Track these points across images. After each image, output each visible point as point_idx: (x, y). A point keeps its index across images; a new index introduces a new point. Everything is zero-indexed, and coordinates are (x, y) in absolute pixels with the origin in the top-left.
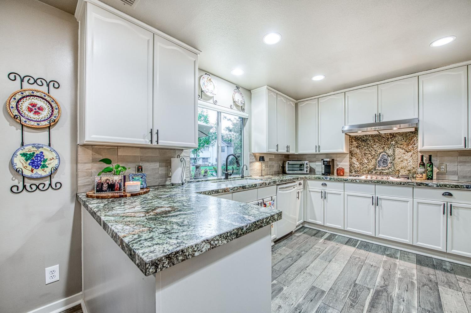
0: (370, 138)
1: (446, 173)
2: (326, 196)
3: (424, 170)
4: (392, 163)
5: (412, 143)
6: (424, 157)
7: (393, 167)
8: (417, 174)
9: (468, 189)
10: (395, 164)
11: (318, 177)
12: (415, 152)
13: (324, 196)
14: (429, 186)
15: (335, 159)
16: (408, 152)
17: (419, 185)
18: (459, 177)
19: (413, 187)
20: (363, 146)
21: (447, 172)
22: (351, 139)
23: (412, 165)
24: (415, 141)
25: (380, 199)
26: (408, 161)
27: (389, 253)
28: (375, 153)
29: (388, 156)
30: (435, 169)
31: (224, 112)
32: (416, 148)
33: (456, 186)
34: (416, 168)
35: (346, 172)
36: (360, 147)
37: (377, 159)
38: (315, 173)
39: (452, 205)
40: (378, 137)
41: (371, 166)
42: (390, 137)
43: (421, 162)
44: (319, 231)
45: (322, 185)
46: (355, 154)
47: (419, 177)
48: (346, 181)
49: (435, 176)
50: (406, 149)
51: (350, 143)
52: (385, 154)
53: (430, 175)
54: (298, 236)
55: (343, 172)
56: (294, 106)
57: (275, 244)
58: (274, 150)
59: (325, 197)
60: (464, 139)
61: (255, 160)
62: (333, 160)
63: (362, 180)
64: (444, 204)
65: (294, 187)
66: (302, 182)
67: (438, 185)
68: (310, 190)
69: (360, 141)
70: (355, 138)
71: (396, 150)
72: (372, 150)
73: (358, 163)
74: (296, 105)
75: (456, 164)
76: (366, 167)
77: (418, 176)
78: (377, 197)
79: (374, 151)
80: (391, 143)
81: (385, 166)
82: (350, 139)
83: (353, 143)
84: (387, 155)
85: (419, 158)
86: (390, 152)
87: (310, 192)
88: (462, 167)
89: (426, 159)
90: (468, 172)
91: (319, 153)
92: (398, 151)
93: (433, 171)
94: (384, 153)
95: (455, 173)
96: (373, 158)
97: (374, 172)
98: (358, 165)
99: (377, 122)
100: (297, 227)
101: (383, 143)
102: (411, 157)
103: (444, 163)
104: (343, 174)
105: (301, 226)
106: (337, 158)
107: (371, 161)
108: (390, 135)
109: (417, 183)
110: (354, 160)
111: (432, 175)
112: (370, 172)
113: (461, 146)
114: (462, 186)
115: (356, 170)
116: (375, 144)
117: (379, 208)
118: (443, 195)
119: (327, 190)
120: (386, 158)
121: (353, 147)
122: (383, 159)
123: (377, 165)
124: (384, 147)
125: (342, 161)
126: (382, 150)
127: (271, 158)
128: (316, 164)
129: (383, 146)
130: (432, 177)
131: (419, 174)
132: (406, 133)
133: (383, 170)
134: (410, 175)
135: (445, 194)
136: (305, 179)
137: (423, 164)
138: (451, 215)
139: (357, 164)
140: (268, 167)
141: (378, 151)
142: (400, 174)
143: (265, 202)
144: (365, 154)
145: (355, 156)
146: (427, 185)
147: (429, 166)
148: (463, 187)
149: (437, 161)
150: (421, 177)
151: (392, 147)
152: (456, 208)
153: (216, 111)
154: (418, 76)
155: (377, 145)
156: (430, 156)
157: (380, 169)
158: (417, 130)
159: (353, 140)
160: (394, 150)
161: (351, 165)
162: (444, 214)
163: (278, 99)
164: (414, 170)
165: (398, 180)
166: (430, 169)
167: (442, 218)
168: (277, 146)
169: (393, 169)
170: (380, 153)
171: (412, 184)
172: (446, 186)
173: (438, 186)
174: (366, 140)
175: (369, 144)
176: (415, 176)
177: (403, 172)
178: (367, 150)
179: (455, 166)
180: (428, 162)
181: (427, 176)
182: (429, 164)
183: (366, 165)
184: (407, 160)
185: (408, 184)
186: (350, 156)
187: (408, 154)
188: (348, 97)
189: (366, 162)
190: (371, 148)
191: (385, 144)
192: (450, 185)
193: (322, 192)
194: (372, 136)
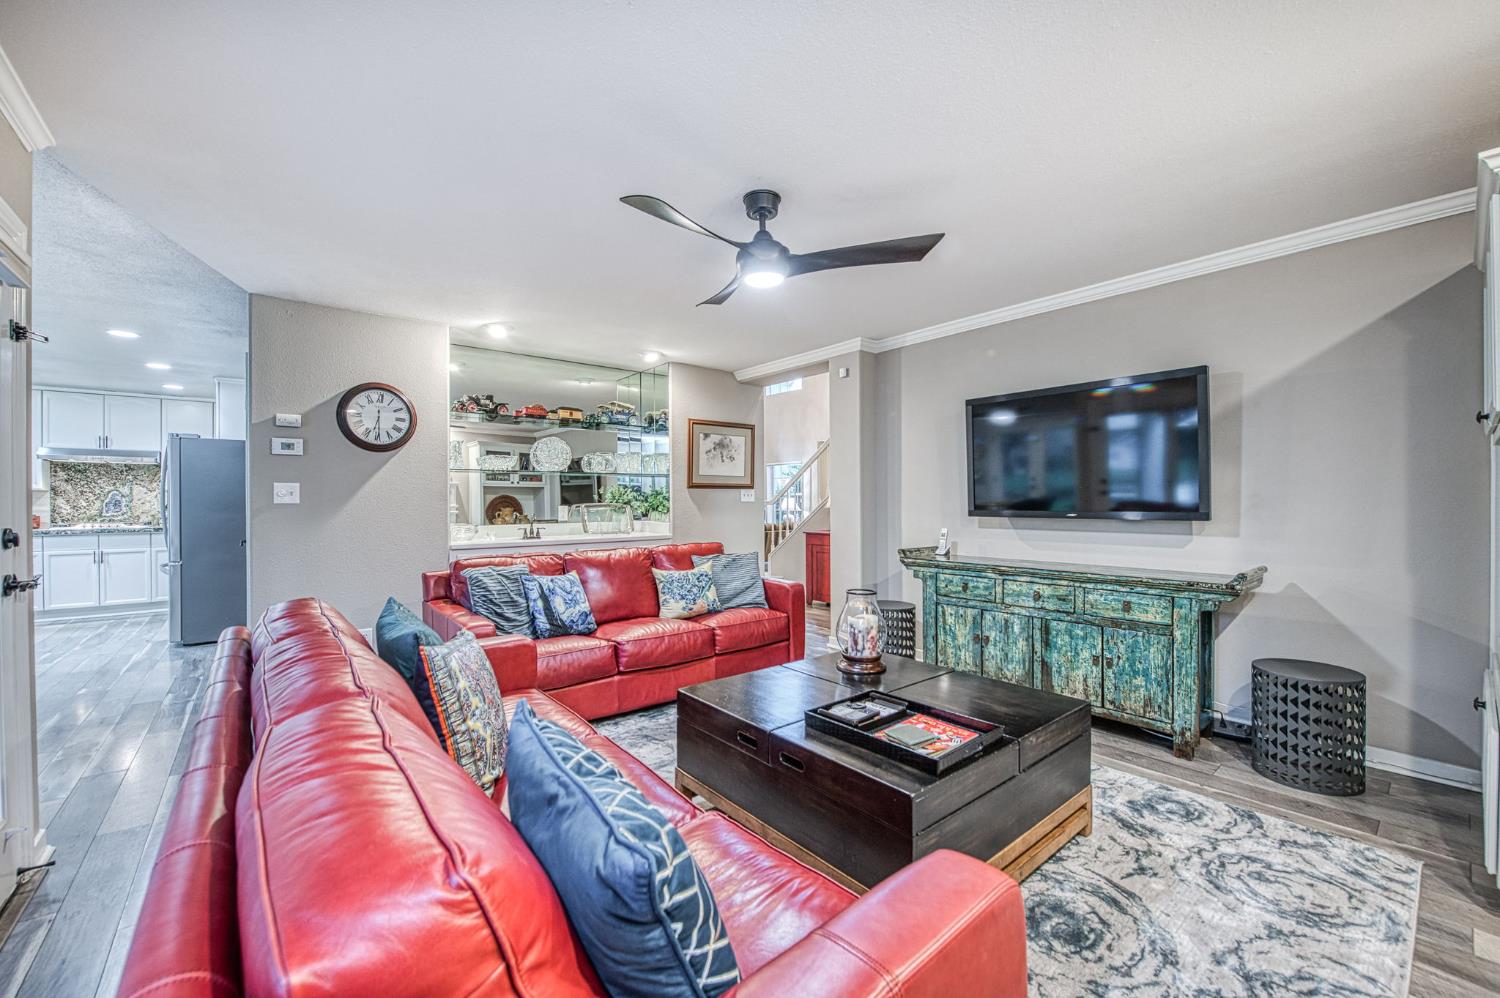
0: (90, 468)
4: (127, 505)
5: (157, 480)
7: (128, 512)
10: (132, 507)
16: (151, 491)
20: (78, 480)
22: (54, 468)
23: (157, 509)
25: (106, 553)
26: (152, 504)
28: (101, 491)
29: (123, 496)
32: (162, 486)
35: (44, 522)
36: (72, 482)
37: (104, 500)
40: (105, 468)
41: (93, 511)
42: (124, 469)
46: (63, 492)
48: (46, 534)
50: (148, 486)
51: (53, 474)
52: (117, 493)
55: (37, 522)
63: (76, 531)
69: (73, 471)
70: (63, 466)
71: (134, 487)
72: (94, 487)
73: (68, 507)
76: (85, 512)
78: (102, 552)
79: (98, 488)
80: (127, 478)
81: (117, 510)
82: (52, 468)
83: (57, 474)
84: (120, 495)
86: (125, 490)
92: (137, 489)
94: (115, 491)
96: (96, 499)
97: (98, 519)
98: (69, 510)
99: (102, 448)
101: (114, 476)
102: (156, 497)
104: (38, 525)
107: (94, 503)
108: (125, 467)
110: (60, 502)
112: (91, 519)
115: (63, 517)
116: (100, 478)
117: (105, 566)
120: (119, 498)
121: (59, 480)
122: (114, 501)
123: (104, 510)
124: (115, 483)
125: (36, 504)
126: (112, 488)
129: (113, 482)
132: (149, 466)
133: (113, 516)
139: (66, 509)
141: (105, 489)
142: (139, 519)
144: (82, 492)
145: (62, 496)
151: (128, 483)
155: (103, 479)
157: (108, 514)
159: (59, 470)
160: (131, 487)
161: (54, 511)
165: (133, 527)
169: (129, 514)
170: (109, 492)
174: (84, 470)
175: (88, 477)
177: (144, 519)
178: (86, 486)
183: (85, 510)
184: (150, 502)
186: (53, 496)
187: (152, 494)
189: (84, 504)
190: (93, 483)
191: (116, 479)
194: (94, 464)
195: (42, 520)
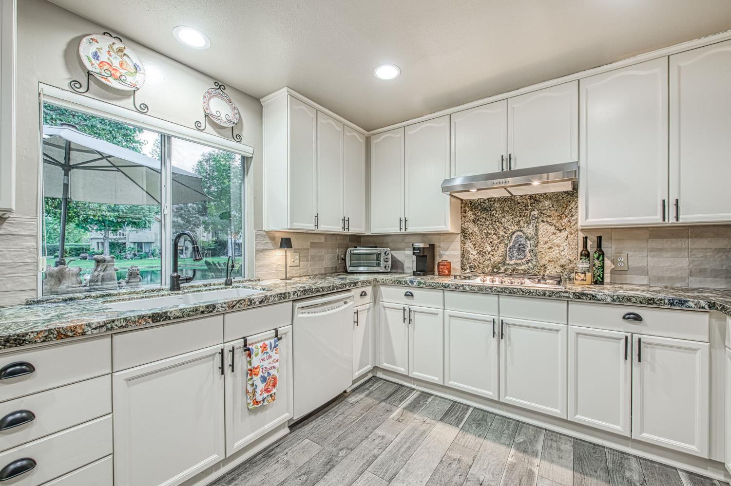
0: (496, 205)
1: (628, 272)
2: (412, 318)
3: (588, 266)
4: (532, 251)
5: (568, 214)
6: (588, 240)
7: (534, 260)
8: (576, 273)
9: (673, 307)
10: (538, 254)
11: (397, 280)
12: (573, 231)
13: (408, 317)
14: (598, 300)
15: (437, 244)
16: (560, 231)
17: (579, 298)
18: (650, 280)
19: (568, 301)
20: (484, 220)
21: (630, 270)
22: (464, 207)
23: (568, 256)
24: (573, 210)
25: (507, 324)
26: (561, 248)
27: (522, 440)
28: (505, 232)
29: (527, 238)
30: (608, 262)
31: (179, 136)
32: (574, 222)
33: (650, 300)
34: (575, 262)
35: (454, 269)
36: (479, 222)
37: (507, 244)
38: (403, 270)
39: (642, 340)
40: (509, 203)
41: (497, 259)
42: (529, 202)
43: (583, 250)
44: (402, 386)
45: (406, 295)
46: (471, 235)
47: (580, 279)
48: (446, 288)
49: (607, 277)
50: (557, 225)
51: (462, 214)
52: (521, 234)
53: (599, 276)
54: (353, 404)
55: (447, 269)
56: (362, 141)
57: (290, 433)
58: (310, 226)
59: (410, 320)
60: (662, 203)
61: (271, 245)
62: (432, 247)
63: (475, 286)
64: (627, 338)
65: (346, 303)
66: (369, 290)
67: (615, 297)
68: (385, 306)
69: (479, 210)
70: (471, 204)
71: (541, 226)
72: (499, 228)
73: (475, 252)
74: (368, 141)
75: (645, 254)
76: (489, 259)
77: (577, 277)
78: (502, 321)
79: (502, 228)
80: (532, 214)
81: (522, 257)
82: (461, 207)
83: (466, 214)
84: (524, 237)
85: (579, 241)
86: (530, 231)
87: (385, 309)
88: (655, 259)
89: (591, 243)
90: (667, 270)
91: (405, 233)
92: (544, 228)
93: (605, 267)
94: (519, 232)
95: (643, 271)
96: (500, 243)
97: (502, 270)
98: (476, 256)
99: (505, 170)
100: (354, 382)
101: (518, 213)
102: (566, 239)
103: (624, 251)
104: (449, 272)
105: (370, 375)
106: (440, 242)
107: (498, 247)
108: (530, 199)
109: (574, 293)
110: (469, 246)
111: (603, 274)
112: (495, 269)
113: (655, 218)
114: (661, 300)
115: (471, 264)
116: (504, 217)
117: (505, 343)
118: (624, 318)
119: (414, 304)
120: (523, 242)
121: (467, 221)
122: (518, 244)
123: (508, 256)
124: (519, 221)
125: (448, 248)
126: (516, 228)
127: (316, 241)
128: (405, 253)
129: (517, 220)
130: (603, 278)
131: (580, 274)
132: (558, 194)
133: (517, 264)
134: (565, 276)
135: (627, 316)
136: (376, 284)
137: (586, 255)
138: (640, 361)
139: (473, 254)
140: (308, 260)
141: (509, 229)
142: (547, 273)
143: (250, 345)
144: (487, 234)
145: (470, 239)
146: (594, 297)
147: (598, 258)
148: (662, 302)
149: (611, 247)
150: (583, 280)
151: (534, 221)
152: (649, 346)
153: (159, 132)
154: (579, 80)
155: (507, 218)
156: (600, 239)
157: (512, 262)
158: (575, 188)
159: (467, 209)
160: (536, 226)
161: (463, 256)
162: (626, 358)
163: (320, 120)
164: (571, 266)
165: (542, 286)
166: (599, 263)
167: (622, 365)
168: (317, 216)
169: (535, 263)
170: (513, 233)
171: (565, 295)
172: (629, 299)
173: (614, 300)
174: (490, 208)
175: (493, 216)
176: (572, 275)
177: (552, 270)
178: (491, 227)
179: (643, 257)
180: (595, 249)
181: (594, 277)
182: (597, 254)
183: (489, 256)
184: (558, 246)
185: (557, 295)
186: (462, 239)
187: (561, 234)
188: (455, 123)
189: (489, 249)
190: (497, 223)
191: (521, 216)
192: (637, 298)
193: (404, 310)
194: (499, 200)
195: (452, 266)
